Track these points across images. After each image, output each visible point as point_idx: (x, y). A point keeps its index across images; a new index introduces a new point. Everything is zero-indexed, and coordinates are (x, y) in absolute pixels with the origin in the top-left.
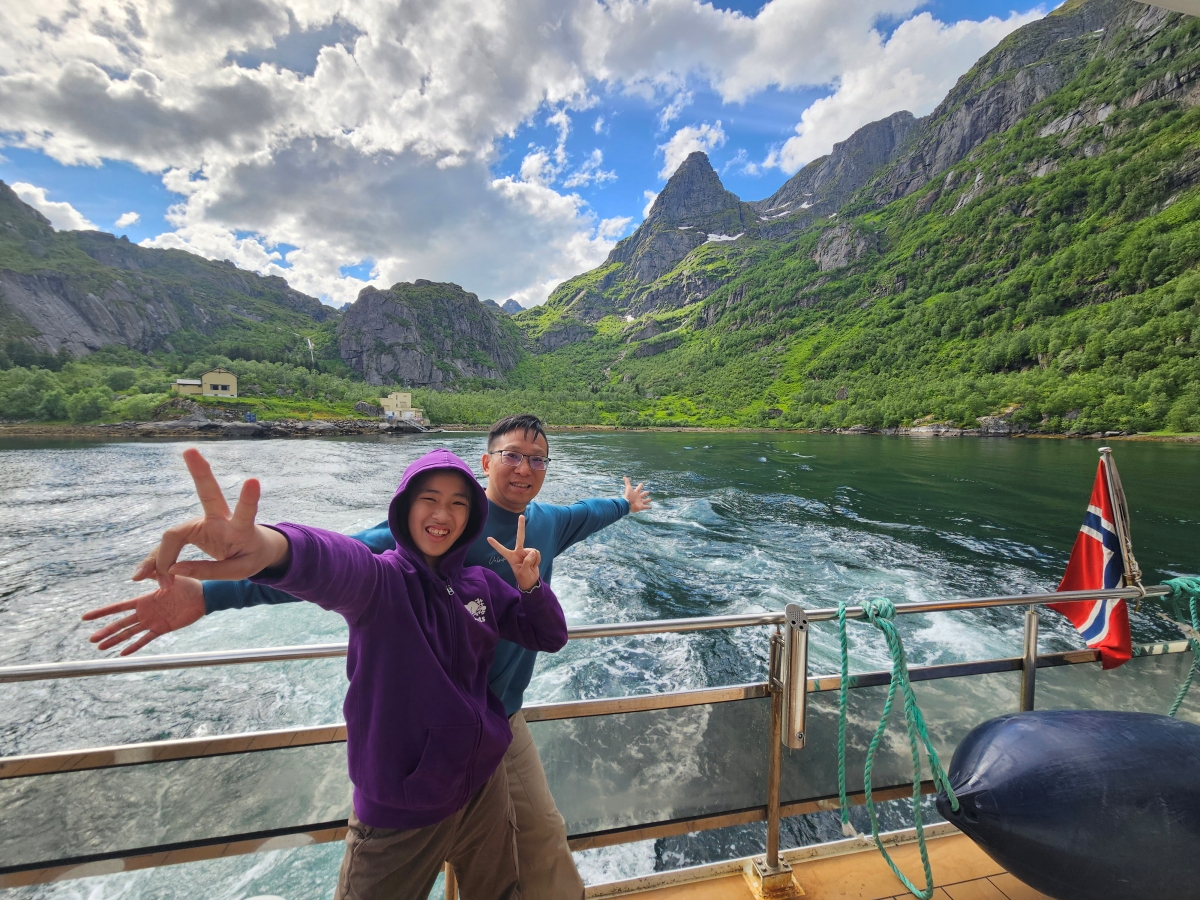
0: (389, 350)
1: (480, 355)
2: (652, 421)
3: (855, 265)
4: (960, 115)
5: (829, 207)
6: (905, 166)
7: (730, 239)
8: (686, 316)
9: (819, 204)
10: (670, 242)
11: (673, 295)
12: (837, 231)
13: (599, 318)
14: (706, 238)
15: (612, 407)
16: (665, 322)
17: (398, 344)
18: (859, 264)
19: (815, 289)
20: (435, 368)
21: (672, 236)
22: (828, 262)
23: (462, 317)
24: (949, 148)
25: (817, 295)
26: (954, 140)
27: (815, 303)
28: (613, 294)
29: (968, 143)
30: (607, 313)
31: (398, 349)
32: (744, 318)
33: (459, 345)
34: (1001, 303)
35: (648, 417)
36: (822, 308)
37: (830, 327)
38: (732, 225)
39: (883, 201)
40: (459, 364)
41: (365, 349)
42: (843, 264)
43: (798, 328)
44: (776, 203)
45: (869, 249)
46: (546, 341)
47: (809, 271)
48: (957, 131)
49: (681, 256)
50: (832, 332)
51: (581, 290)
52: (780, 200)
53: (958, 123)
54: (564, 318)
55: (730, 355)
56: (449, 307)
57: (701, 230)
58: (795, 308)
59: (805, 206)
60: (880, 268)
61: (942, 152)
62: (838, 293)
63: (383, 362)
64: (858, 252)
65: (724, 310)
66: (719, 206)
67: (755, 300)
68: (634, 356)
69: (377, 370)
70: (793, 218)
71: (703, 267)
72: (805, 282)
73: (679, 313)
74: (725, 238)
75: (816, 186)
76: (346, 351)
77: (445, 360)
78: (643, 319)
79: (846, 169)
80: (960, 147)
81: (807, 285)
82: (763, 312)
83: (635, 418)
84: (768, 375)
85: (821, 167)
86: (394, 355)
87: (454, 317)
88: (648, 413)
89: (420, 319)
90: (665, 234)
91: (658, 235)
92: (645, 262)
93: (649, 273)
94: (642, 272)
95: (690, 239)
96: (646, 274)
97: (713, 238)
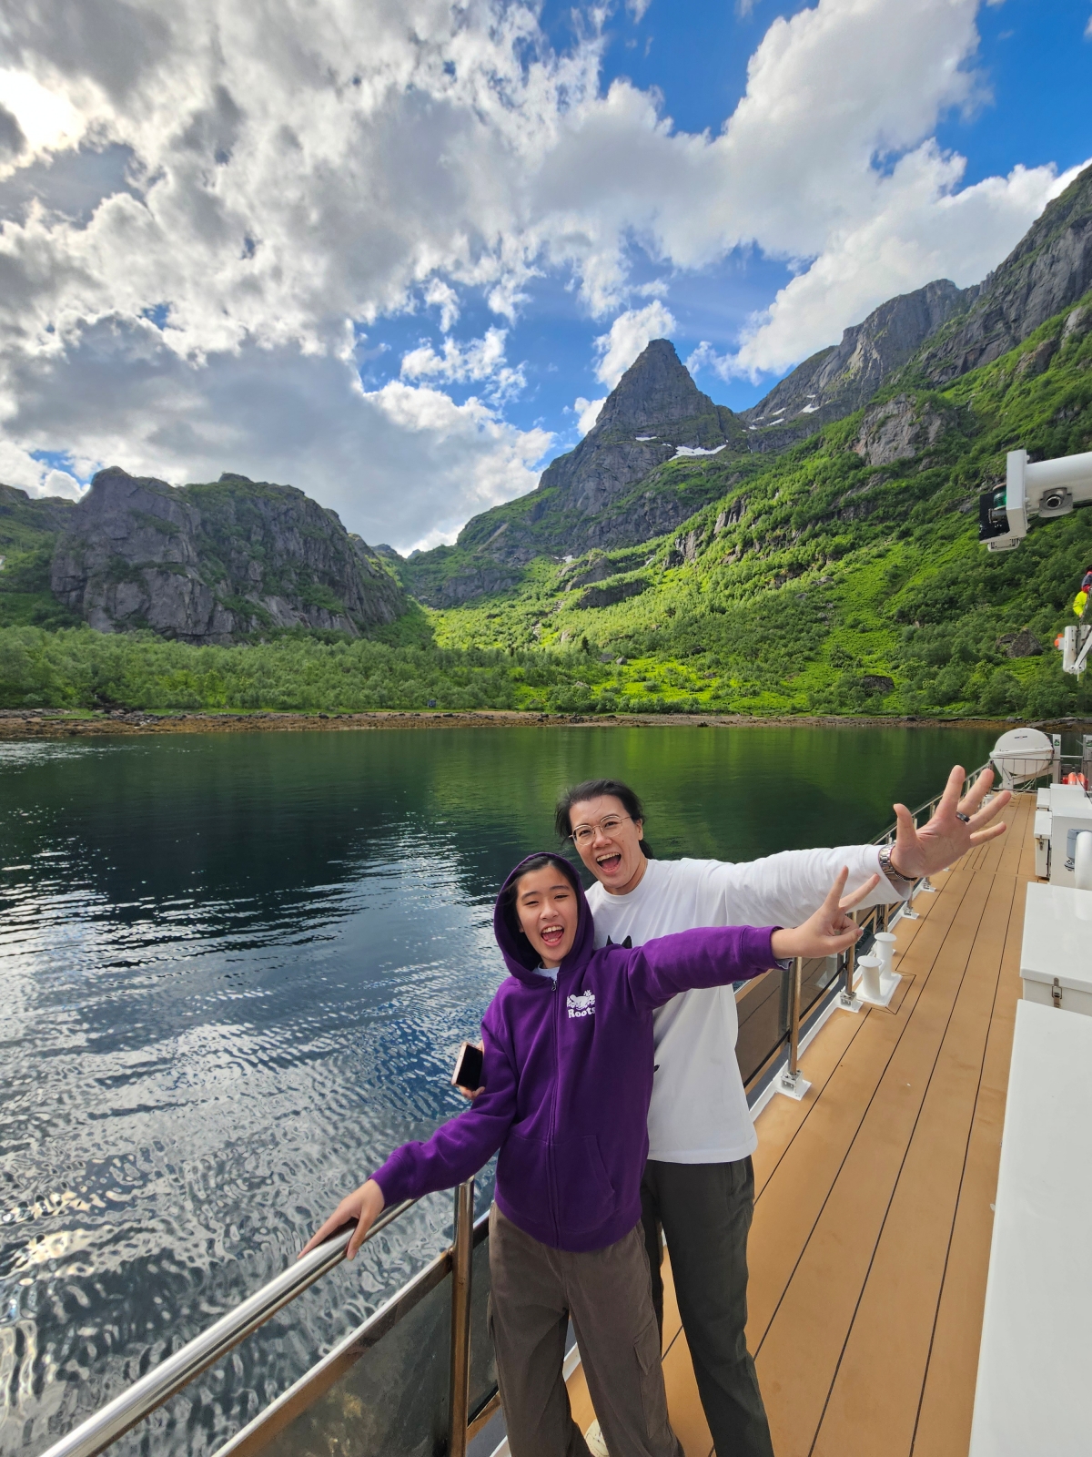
0: (134, 575)
1: (317, 590)
2: (621, 701)
3: (928, 455)
4: (1064, 243)
5: (843, 409)
6: (976, 326)
7: (707, 452)
8: (652, 552)
9: (829, 405)
10: (625, 457)
11: (630, 527)
12: (891, 408)
13: (527, 560)
14: (675, 452)
15: (540, 676)
16: (622, 560)
17: (151, 565)
18: (936, 453)
19: (865, 491)
20: (220, 608)
21: (627, 449)
22: (879, 454)
23: (291, 529)
24: (1050, 291)
25: (871, 501)
26: (1057, 280)
27: (868, 512)
28: (546, 527)
29: (1078, 285)
30: (538, 553)
31: (149, 574)
32: (748, 543)
33: (280, 574)
35: (608, 694)
36: (882, 520)
37: (908, 544)
38: (709, 435)
39: (944, 378)
40: (273, 605)
41: (90, 573)
42: (909, 454)
43: (847, 550)
44: (767, 410)
45: (950, 430)
46: (451, 590)
47: (850, 468)
48: (1061, 267)
49: (640, 475)
50: (914, 550)
51: (501, 522)
52: (771, 406)
53: (1062, 255)
54: (477, 558)
55: (732, 596)
56: (267, 512)
57: (666, 442)
58: (835, 522)
59: (808, 409)
60: (983, 451)
61: (1036, 298)
62: (906, 496)
63: (120, 595)
64: (932, 435)
65: (712, 537)
66: (691, 411)
67: (764, 517)
68: (577, 607)
69: (107, 610)
70: (793, 425)
71: (673, 487)
72: (847, 483)
73: (640, 549)
74: (700, 451)
75: (822, 385)
76: (60, 578)
77: (247, 597)
78: (590, 556)
79: (865, 358)
80: (1068, 289)
81: (852, 487)
82: (778, 532)
83: (585, 694)
84: (817, 621)
85: (828, 359)
86: (143, 584)
87: (275, 529)
88: (608, 685)
89: (209, 528)
90: (618, 446)
91: (609, 448)
92: (591, 485)
93: (596, 500)
94: (587, 498)
95: (652, 454)
96: (592, 500)
97: (683, 451)
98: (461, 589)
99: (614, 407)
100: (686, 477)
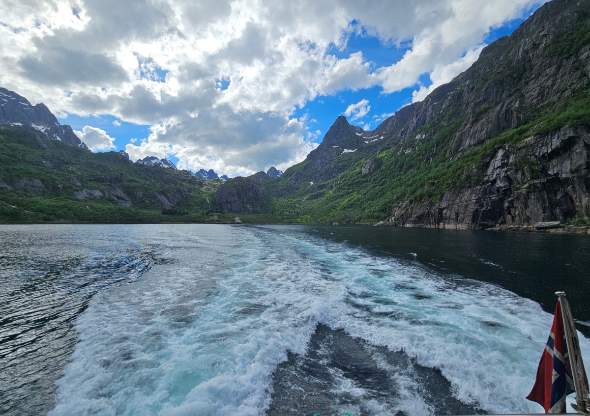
0: (229, 203)
1: (254, 202)
7: (352, 151)
8: (329, 184)
10: (329, 153)
11: (327, 175)
13: (300, 184)
14: (343, 151)
16: (322, 186)
18: (370, 173)
19: (358, 180)
21: (330, 150)
22: (364, 171)
25: (358, 182)
28: (307, 173)
30: (304, 181)
31: (232, 202)
33: (248, 200)
37: (356, 194)
38: (354, 145)
40: (248, 206)
41: (223, 202)
42: (367, 172)
44: (374, 134)
45: (375, 167)
46: (280, 192)
47: (359, 173)
49: (333, 159)
51: (296, 171)
54: (288, 182)
56: (246, 188)
57: (341, 148)
59: (382, 138)
63: (228, 206)
64: (372, 168)
66: (349, 138)
68: (308, 199)
70: (376, 143)
71: (338, 164)
72: (357, 177)
74: (350, 151)
75: (387, 129)
77: (244, 205)
79: (396, 124)
85: (390, 121)
86: (231, 204)
90: (327, 149)
94: (318, 165)
95: (336, 152)
97: (346, 151)
99: (327, 137)
100: (342, 161)
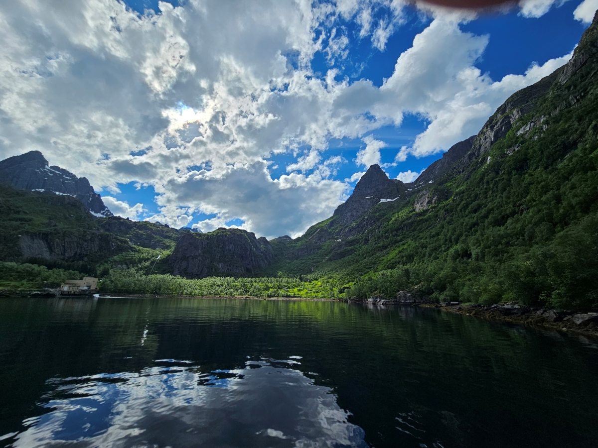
0: (186, 259)
3: (432, 208)
4: (488, 133)
7: (391, 200)
10: (361, 204)
11: (360, 229)
12: (424, 192)
13: (324, 241)
14: (379, 201)
16: (352, 242)
17: (191, 256)
18: (434, 207)
19: (410, 221)
21: (362, 201)
22: (419, 207)
25: (411, 224)
27: (410, 228)
28: (333, 230)
30: (329, 239)
31: (190, 259)
34: (479, 221)
38: (393, 194)
42: (425, 208)
44: (418, 183)
46: (297, 253)
49: (366, 210)
51: (318, 228)
52: (420, 180)
54: (307, 242)
57: (377, 198)
59: (431, 182)
62: (420, 222)
63: (182, 265)
64: (433, 201)
66: (386, 186)
68: (330, 260)
69: (178, 268)
71: (375, 214)
74: (388, 200)
75: (436, 173)
85: (438, 164)
89: (208, 245)
90: (359, 201)
91: (355, 202)
92: (349, 214)
93: (351, 219)
94: (348, 219)
95: (371, 202)
96: (349, 219)
97: (383, 200)
98: (300, 253)
99: (358, 188)
100: (380, 210)
